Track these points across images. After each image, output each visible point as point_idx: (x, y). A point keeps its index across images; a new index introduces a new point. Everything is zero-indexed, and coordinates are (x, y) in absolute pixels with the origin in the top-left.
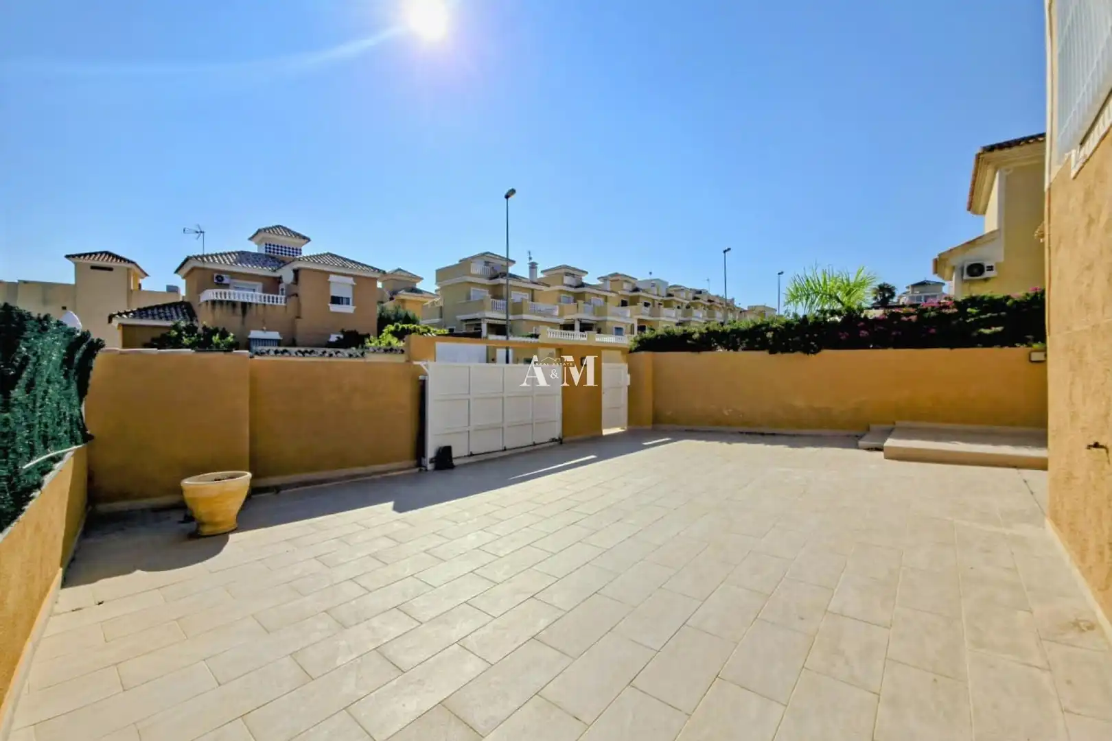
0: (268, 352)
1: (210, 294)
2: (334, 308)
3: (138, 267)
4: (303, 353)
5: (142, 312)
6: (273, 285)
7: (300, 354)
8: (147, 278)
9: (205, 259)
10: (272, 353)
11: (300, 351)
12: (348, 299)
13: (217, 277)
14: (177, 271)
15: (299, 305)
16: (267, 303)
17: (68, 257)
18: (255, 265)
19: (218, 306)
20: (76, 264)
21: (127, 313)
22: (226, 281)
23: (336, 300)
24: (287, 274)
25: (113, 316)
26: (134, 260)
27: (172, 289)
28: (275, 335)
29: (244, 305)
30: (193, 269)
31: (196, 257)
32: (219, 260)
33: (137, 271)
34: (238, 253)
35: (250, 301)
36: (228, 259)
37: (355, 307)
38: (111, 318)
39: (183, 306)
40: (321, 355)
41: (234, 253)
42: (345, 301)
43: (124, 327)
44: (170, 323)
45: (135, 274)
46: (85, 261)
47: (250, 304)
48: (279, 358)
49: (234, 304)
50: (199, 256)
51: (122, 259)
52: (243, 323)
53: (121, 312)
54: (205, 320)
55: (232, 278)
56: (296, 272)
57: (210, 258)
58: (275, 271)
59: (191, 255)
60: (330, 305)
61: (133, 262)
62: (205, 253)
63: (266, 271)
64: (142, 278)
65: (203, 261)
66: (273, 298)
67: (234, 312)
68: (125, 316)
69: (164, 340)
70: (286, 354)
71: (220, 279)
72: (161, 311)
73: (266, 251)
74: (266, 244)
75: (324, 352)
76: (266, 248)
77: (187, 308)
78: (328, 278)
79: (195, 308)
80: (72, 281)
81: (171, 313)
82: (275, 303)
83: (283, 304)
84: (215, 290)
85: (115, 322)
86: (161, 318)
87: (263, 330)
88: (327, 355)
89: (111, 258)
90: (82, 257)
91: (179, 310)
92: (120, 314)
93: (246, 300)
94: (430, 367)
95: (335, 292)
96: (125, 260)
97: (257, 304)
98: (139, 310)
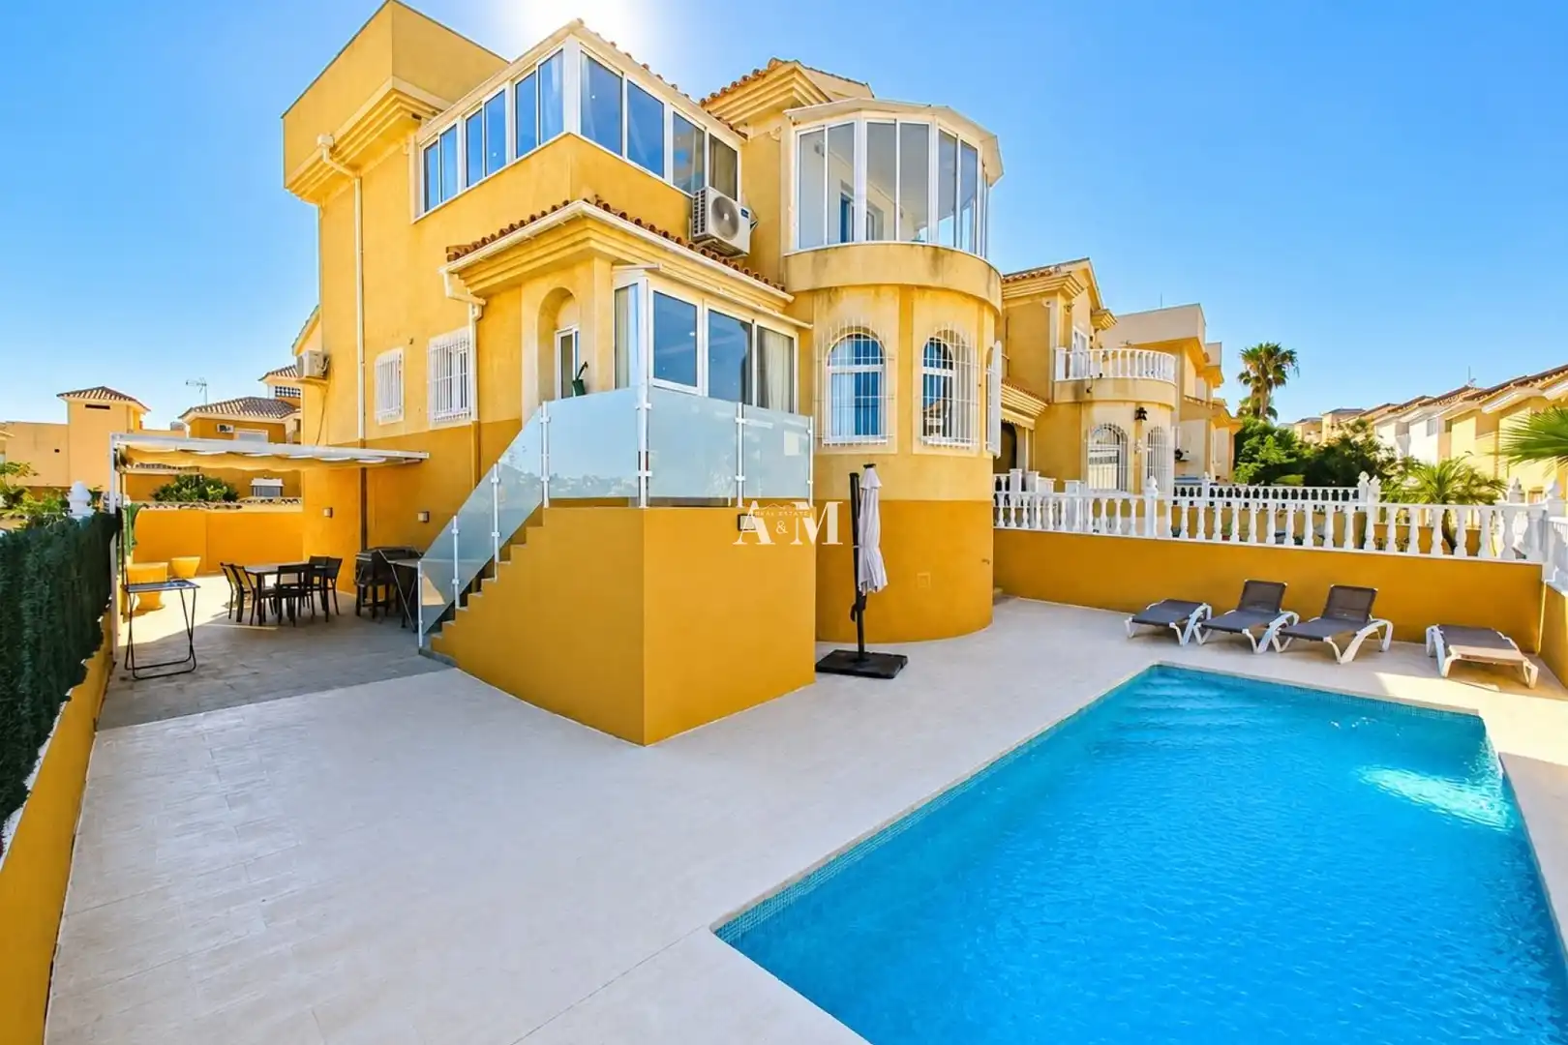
0: (255, 502)
3: (140, 404)
8: (149, 414)
9: (208, 409)
13: (221, 427)
14: (182, 417)
17: (60, 395)
18: (264, 412)
20: (69, 403)
22: (229, 431)
24: (291, 425)
26: (134, 397)
28: (278, 483)
30: (196, 419)
31: (199, 408)
32: (222, 410)
33: (139, 408)
34: (248, 399)
36: (231, 407)
41: (243, 400)
45: (136, 412)
46: (79, 399)
50: (202, 407)
51: (120, 396)
55: (236, 428)
57: (213, 408)
58: (280, 418)
59: (195, 405)
61: (134, 400)
62: (209, 403)
63: (273, 419)
64: (143, 414)
65: (207, 411)
71: (223, 429)
73: (276, 396)
74: (276, 387)
76: (276, 392)
80: (66, 422)
89: (109, 395)
90: (77, 395)
96: (125, 398)
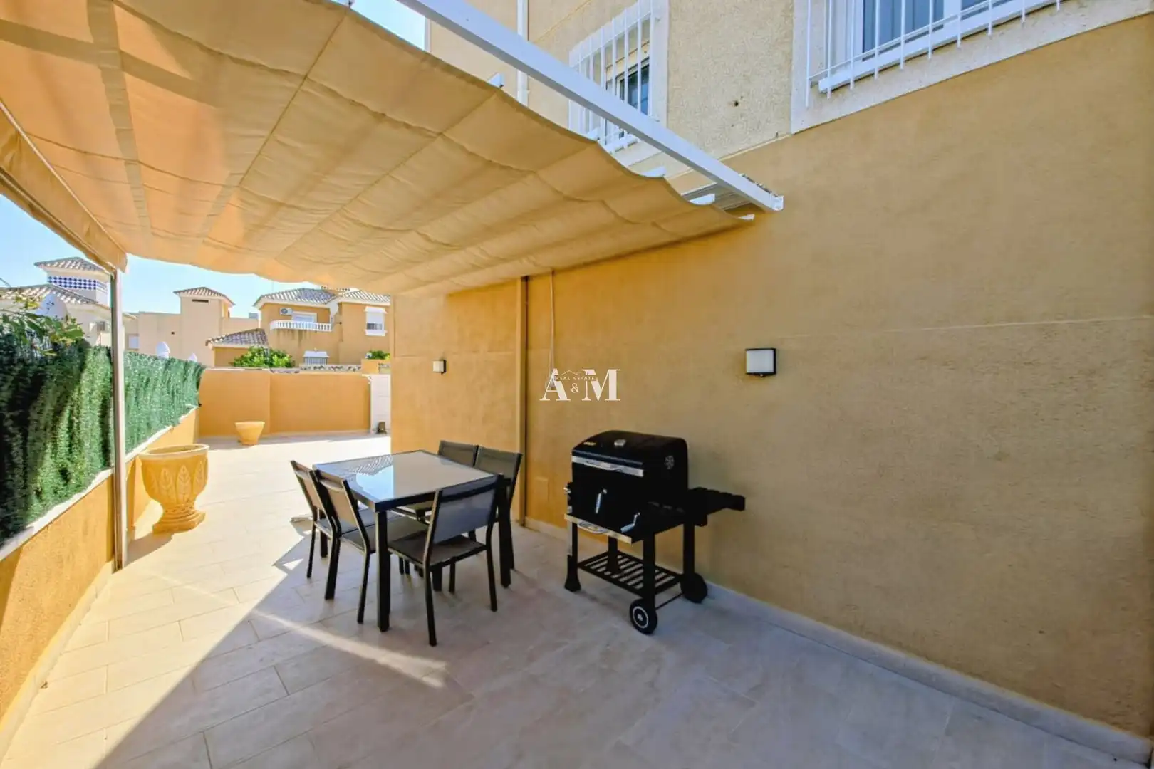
0: (310, 368)
1: (276, 324)
2: (369, 332)
3: (227, 298)
4: (334, 368)
5: (229, 338)
6: (323, 315)
7: (332, 369)
8: (234, 306)
9: (274, 296)
10: (312, 369)
11: (332, 367)
12: (381, 325)
13: (283, 310)
14: (255, 305)
15: (341, 332)
16: (318, 330)
17: (175, 292)
18: (312, 299)
19: (281, 333)
20: (181, 297)
21: (218, 339)
22: (290, 312)
23: (370, 326)
24: (334, 308)
25: (209, 341)
26: (224, 293)
27: (253, 316)
28: (324, 354)
29: (300, 331)
30: (265, 305)
31: (267, 295)
32: (284, 297)
33: (227, 302)
34: (300, 290)
35: (305, 328)
36: (291, 295)
37: (386, 331)
38: (207, 343)
39: (259, 332)
40: (347, 370)
41: (296, 290)
42: (378, 326)
43: (215, 348)
44: (247, 346)
45: (225, 305)
46: (188, 296)
47: (306, 331)
48: (317, 372)
49: (293, 331)
50: (269, 295)
51: (215, 293)
52: (300, 345)
53: (215, 338)
54: (272, 344)
55: (293, 310)
56: (340, 305)
57: (277, 295)
58: (326, 303)
59: (264, 294)
60: (366, 330)
61: (223, 296)
62: (274, 292)
63: (319, 304)
64: (230, 307)
65: (272, 298)
66: (322, 326)
67: (293, 338)
68: (217, 341)
69: (241, 361)
70: (322, 369)
71: (285, 311)
72: (242, 336)
75: (350, 368)
77: (261, 334)
78: (364, 308)
79: (267, 333)
80: (179, 312)
81: (249, 338)
82: (324, 330)
83: (330, 330)
84: (282, 321)
85: (210, 346)
86: (242, 342)
87: (314, 350)
88: (352, 369)
89: (207, 292)
90: (186, 293)
91: (255, 335)
92: (213, 340)
93: (302, 328)
94: (373, 377)
95: (369, 321)
96: (217, 293)
97: (310, 331)
98: (227, 336)
